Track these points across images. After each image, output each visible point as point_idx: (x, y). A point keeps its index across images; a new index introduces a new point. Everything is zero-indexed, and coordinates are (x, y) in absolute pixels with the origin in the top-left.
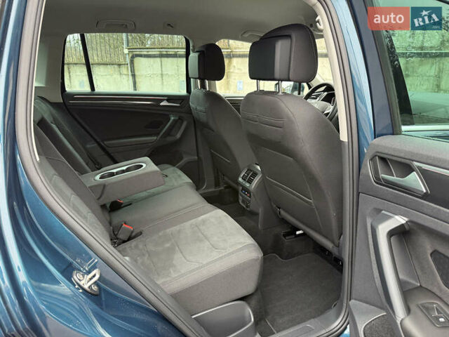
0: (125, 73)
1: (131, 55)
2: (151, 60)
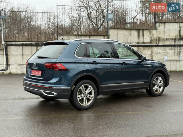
2: (17, 47)
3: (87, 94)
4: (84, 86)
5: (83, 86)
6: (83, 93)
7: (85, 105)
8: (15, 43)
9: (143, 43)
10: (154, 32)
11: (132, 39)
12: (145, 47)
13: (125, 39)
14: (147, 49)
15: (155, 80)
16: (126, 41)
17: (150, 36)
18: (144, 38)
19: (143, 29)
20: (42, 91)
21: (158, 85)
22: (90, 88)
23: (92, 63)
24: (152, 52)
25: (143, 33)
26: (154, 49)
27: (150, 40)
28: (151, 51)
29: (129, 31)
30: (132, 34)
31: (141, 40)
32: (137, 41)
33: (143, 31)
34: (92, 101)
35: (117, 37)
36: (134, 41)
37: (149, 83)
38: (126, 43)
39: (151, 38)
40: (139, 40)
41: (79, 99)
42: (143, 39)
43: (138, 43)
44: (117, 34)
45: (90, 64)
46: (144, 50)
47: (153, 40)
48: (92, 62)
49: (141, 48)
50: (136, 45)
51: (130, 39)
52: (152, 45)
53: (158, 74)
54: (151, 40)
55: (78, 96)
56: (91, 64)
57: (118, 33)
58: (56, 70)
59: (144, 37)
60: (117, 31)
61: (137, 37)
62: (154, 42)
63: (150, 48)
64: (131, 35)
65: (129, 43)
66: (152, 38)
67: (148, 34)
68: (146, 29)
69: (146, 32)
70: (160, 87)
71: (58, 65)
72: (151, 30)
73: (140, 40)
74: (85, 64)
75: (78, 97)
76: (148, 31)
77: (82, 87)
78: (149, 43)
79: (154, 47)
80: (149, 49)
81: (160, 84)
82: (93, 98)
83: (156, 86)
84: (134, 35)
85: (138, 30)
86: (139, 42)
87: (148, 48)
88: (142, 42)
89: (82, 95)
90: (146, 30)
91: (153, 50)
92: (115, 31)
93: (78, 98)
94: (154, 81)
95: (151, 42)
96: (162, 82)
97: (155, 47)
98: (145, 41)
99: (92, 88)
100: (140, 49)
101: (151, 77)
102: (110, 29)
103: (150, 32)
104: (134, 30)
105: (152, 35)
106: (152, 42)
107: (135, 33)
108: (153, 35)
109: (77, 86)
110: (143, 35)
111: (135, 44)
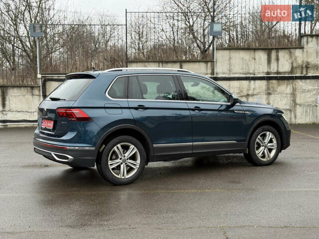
0: (38, 94)
1: (43, 80)
3: (127, 159)
4: (122, 146)
5: (119, 146)
6: (120, 157)
7: (123, 178)
8: (58, 77)
9: (278, 73)
10: (298, 53)
11: (257, 67)
12: (280, 81)
13: (245, 66)
14: (284, 84)
15: (259, 137)
16: (245, 71)
17: (290, 61)
18: (279, 64)
19: (276, 49)
20: (53, 153)
21: (265, 147)
22: (133, 149)
23: (136, 109)
24: (294, 90)
25: (277, 56)
26: (297, 84)
27: (290, 68)
28: (293, 87)
29: (252, 52)
30: (257, 58)
31: (274, 68)
32: (266, 71)
33: (277, 52)
34: (136, 170)
35: (230, 63)
36: (261, 70)
37: (246, 142)
38: (246, 74)
39: (292, 64)
40: (270, 69)
41: (111, 167)
42: (278, 66)
43: (268, 73)
44: (229, 58)
45: (131, 110)
46: (279, 85)
47: (296, 68)
48: (136, 105)
49: (274, 82)
50: (264, 77)
51: (253, 67)
52: (293, 77)
53: (265, 127)
54: (292, 68)
55: (110, 162)
56: (134, 110)
57: (231, 56)
58: (73, 119)
59: (280, 61)
60: (230, 53)
61: (266, 62)
62: (298, 70)
63: (291, 81)
64: (255, 59)
65: (250, 74)
66: (295, 65)
67: (287, 56)
68: (282, 49)
69: (282, 54)
70: (270, 150)
71: (75, 111)
72: (292, 50)
73: (272, 68)
74: (123, 110)
75: (109, 164)
76: (287, 51)
77: (117, 148)
78: (289, 73)
79: (297, 80)
80: (288, 85)
81: (269, 144)
82: (138, 167)
83: (262, 148)
84: (260, 59)
85: (268, 51)
86: (269, 71)
87: (286, 82)
88: (275, 71)
89: (118, 160)
90: (284, 51)
91: (295, 85)
92: (226, 53)
93: (111, 165)
94: (257, 140)
95: (292, 72)
96: (275, 141)
97: (299, 81)
98: (281, 70)
99: (136, 150)
100: (272, 84)
101: (250, 133)
102: (216, 49)
103: (290, 53)
104: (260, 51)
105: (293, 57)
106: (295, 71)
107: (262, 56)
108: (295, 59)
109: (108, 145)
110: (277, 59)
111: (262, 76)
